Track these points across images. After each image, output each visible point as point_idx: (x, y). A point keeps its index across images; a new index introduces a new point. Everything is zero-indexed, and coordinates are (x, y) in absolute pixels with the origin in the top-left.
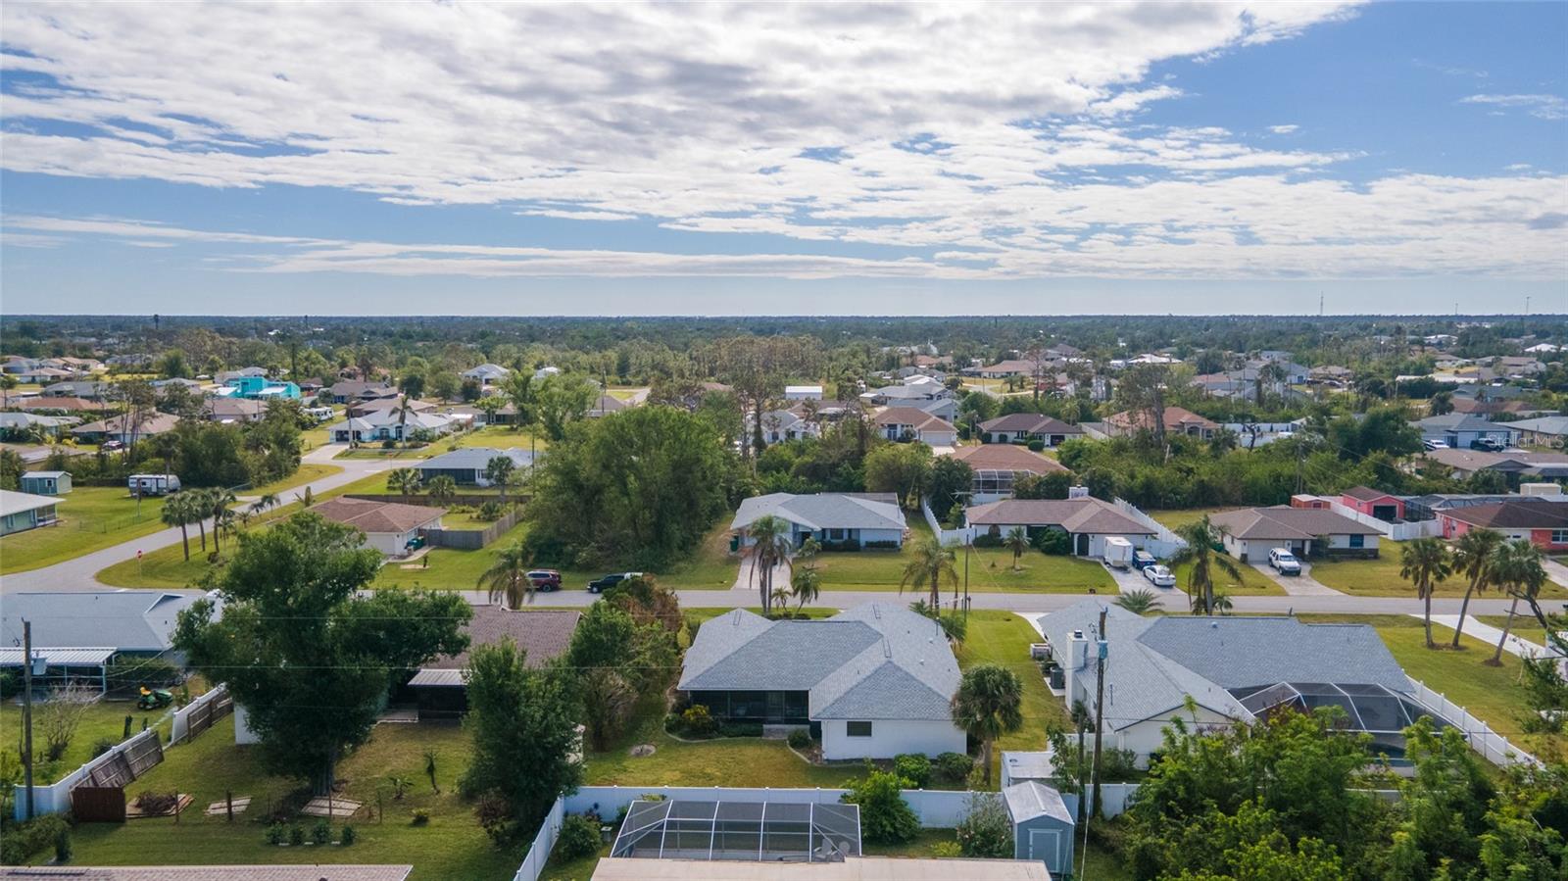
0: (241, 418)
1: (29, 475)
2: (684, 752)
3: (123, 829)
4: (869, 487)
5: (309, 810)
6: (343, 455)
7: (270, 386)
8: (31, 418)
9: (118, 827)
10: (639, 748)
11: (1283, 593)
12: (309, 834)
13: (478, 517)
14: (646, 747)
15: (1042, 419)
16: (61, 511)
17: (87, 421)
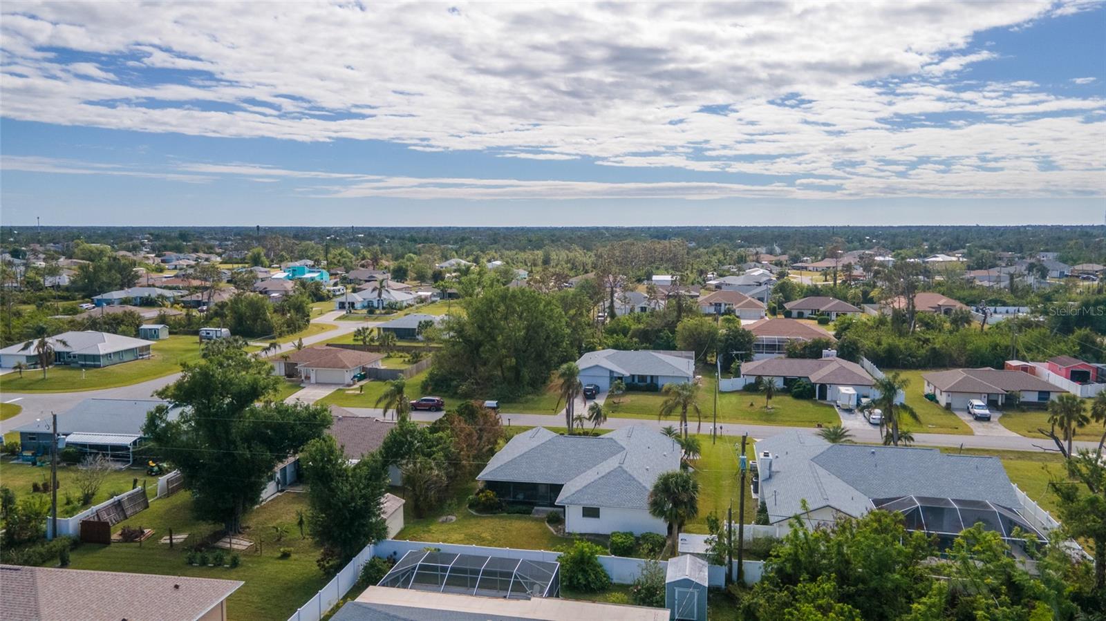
0: (284, 293)
1: (144, 326)
2: (473, 521)
3: (107, 548)
4: (679, 346)
5: (220, 544)
6: (341, 318)
7: (310, 272)
8: (159, 291)
9: (105, 547)
10: (445, 518)
11: (971, 433)
12: (211, 559)
13: (409, 361)
14: (449, 517)
15: (832, 301)
16: (154, 350)
17: (191, 294)
